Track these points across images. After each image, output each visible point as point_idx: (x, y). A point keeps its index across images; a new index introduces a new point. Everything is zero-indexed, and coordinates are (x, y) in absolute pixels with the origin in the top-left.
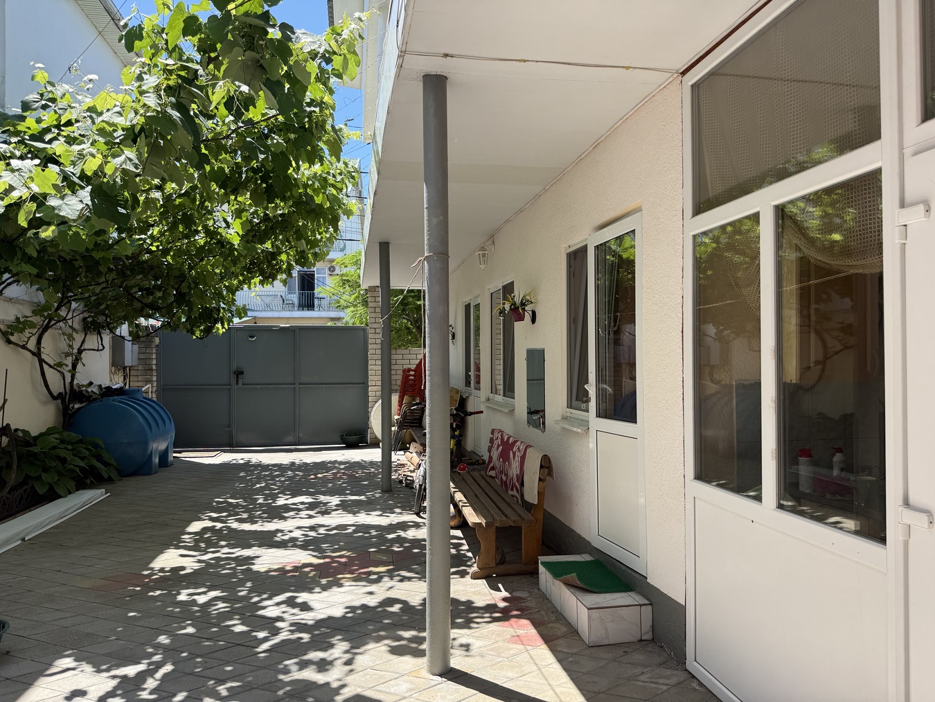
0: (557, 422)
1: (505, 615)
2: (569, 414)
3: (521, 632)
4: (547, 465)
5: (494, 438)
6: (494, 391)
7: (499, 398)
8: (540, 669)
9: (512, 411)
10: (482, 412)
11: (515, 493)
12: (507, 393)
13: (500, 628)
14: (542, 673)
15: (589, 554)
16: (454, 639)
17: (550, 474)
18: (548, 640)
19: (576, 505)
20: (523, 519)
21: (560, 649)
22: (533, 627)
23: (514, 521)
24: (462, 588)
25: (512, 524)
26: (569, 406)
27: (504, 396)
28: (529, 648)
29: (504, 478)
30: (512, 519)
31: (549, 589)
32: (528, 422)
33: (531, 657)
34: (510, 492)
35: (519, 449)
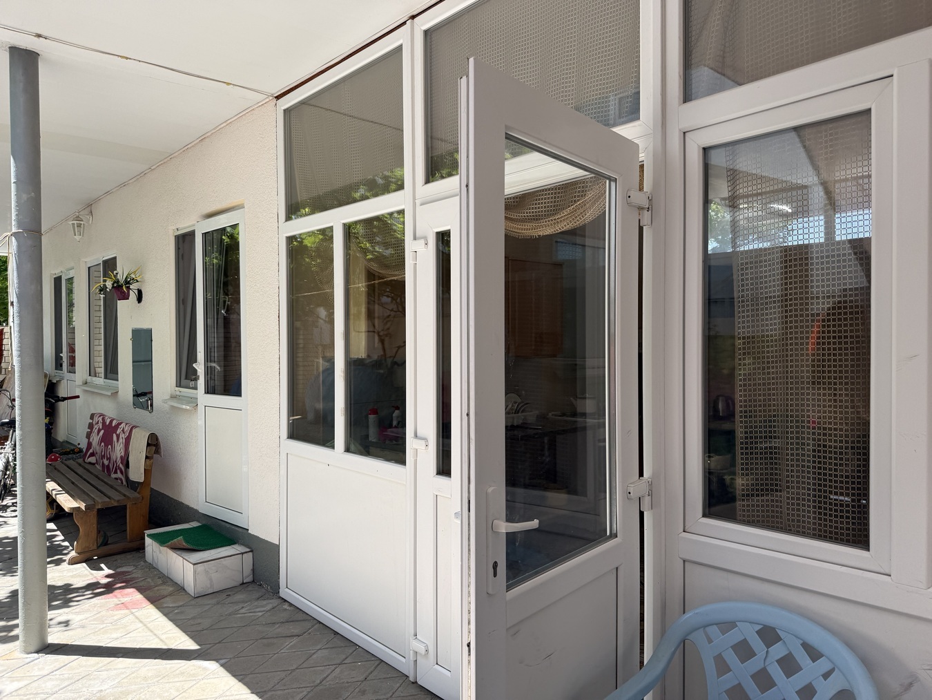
0: (165, 401)
1: (109, 588)
2: (178, 393)
3: (126, 599)
4: (154, 443)
5: (94, 423)
6: (92, 373)
7: (100, 381)
8: (145, 625)
9: (115, 394)
10: (78, 397)
11: (119, 475)
12: (109, 375)
13: (102, 601)
14: (147, 627)
15: (197, 521)
16: (51, 620)
17: (157, 451)
18: (154, 601)
19: (185, 478)
20: (128, 498)
21: (166, 605)
22: (139, 593)
23: (118, 501)
24: (57, 574)
25: (116, 504)
26: (178, 385)
27: (106, 377)
28: (133, 611)
29: (106, 462)
30: (115, 499)
31: (155, 558)
32: (134, 404)
33: (137, 618)
34: (113, 476)
35: (123, 430)
